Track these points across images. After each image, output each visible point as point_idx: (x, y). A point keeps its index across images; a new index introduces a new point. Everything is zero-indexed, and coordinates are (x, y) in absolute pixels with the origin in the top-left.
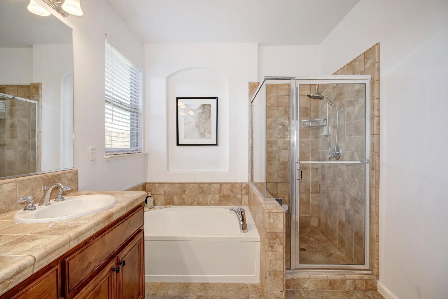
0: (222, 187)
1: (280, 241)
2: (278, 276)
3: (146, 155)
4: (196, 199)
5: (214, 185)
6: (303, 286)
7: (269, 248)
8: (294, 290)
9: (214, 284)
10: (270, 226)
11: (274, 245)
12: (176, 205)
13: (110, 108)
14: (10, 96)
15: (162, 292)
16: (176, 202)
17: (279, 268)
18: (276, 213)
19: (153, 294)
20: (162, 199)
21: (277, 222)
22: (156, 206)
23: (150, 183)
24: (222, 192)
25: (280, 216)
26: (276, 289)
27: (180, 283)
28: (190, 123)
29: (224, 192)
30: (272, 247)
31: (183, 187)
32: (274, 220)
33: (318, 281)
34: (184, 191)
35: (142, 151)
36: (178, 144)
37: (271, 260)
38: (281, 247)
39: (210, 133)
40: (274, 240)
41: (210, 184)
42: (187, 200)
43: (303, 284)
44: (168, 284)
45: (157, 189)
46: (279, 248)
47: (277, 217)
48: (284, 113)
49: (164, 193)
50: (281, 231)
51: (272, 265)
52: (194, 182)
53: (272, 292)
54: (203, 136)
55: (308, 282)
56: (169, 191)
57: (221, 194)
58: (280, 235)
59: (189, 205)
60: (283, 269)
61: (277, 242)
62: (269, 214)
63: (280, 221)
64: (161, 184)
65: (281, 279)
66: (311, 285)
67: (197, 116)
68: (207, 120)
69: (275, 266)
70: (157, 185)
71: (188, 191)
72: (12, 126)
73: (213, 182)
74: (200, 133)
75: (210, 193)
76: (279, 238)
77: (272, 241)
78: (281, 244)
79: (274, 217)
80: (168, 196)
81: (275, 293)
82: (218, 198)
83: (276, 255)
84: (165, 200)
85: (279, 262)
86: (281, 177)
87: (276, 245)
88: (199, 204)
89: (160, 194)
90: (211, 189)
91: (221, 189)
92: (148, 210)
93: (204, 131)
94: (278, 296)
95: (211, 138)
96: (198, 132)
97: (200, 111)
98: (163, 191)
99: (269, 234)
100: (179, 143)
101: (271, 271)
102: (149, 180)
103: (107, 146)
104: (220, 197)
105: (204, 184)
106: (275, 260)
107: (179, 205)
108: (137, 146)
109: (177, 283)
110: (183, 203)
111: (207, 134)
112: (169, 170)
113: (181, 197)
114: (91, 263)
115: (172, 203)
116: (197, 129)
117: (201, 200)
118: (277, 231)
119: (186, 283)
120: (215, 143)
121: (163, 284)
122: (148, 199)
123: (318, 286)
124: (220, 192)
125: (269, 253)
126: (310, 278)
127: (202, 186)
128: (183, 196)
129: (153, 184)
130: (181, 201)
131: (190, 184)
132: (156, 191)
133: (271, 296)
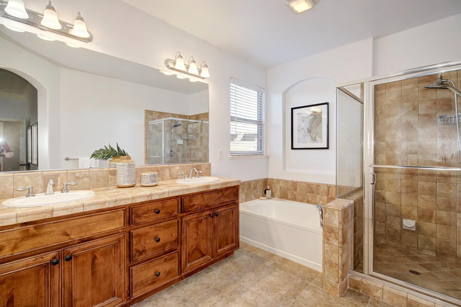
0: (330, 189)
1: (336, 236)
2: (333, 267)
3: (268, 157)
4: (306, 197)
5: (323, 186)
6: (374, 294)
7: (325, 239)
8: (363, 293)
9: (291, 262)
10: (326, 220)
11: (329, 238)
12: (289, 200)
13: (234, 124)
14: (200, 121)
15: (254, 252)
16: (289, 197)
17: (334, 260)
18: (332, 210)
19: (249, 251)
20: (278, 193)
21: (333, 218)
22: (274, 198)
23: (270, 179)
24: (330, 194)
25: (336, 213)
26: (331, 278)
27: (269, 253)
28: (303, 129)
29: (332, 194)
30: (327, 239)
31: (295, 185)
32: (330, 215)
33: (394, 295)
34: (296, 189)
35: (265, 153)
36: (292, 148)
37: (327, 251)
38: (336, 241)
39: (321, 137)
40: (330, 233)
41: (318, 185)
42: (297, 197)
43: (374, 291)
44: (261, 250)
45: (275, 185)
46: (335, 242)
47: (332, 214)
48: (411, 110)
49: (280, 188)
50: (336, 227)
51: (327, 255)
52: (304, 182)
53: (328, 279)
54: (314, 141)
55: (380, 291)
56: (284, 187)
57: (329, 196)
58: (336, 231)
59: (300, 202)
60: (338, 262)
61: (333, 236)
62: (326, 209)
63: (335, 217)
64: (278, 181)
65: (336, 270)
66: (384, 296)
67: (309, 122)
68: (318, 125)
69: (331, 257)
70: (275, 181)
71: (298, 189)
72: (201, 138)
73: (322, 184)
74: (311, 138)
75: (318, 194)
76: (334, 233)
77: (328, 234)
78: (337, 239)
79: (330, 213)
80: (283, 191)
81: (330, 281)
82: (326, 199)
83: (332, 248)
84: (281, 194)
85: (334, 255)
86: (407, 187)
87: (331, 238)
88: (308, 202)
89: (277, 189)
90: (319, 189)
91: (329, 191)
92: (265, 199)
93: (315, 136)
94: (334, 285)
95: (322, 142)
96: (310, 137)
97: (312, 117)
98: (279, 187)
99: (325, 227)
100: (294, 147)
101: (327, 260)
102: (270, 176)
103: (231, 150)
104: (328, 199)
105: (313, 184)
106: (330, 251)
107: (291, 200)
108: (261, 150)
109: (267, 252)
110: (294, 199)
111: (318, 138)
112: (285, 170)
113: (293, 193)
114: (195, 205)
115: (286, 197)
116: (309, 134)
117: (310, 199)
118: (332, 226)
119: (273, 254)
120: (326, 147)
121: (259, 249)
122: (267, 191)
123: (393, 301)
124: (328, 194)
125: (325, 244)
126: (383, 289)
127: (311, 186)
128: (295, 193)
129: (273, 180)
130: (293, 197)
131: (300, 182)
132: (274, 186)
133: (327, 283)
